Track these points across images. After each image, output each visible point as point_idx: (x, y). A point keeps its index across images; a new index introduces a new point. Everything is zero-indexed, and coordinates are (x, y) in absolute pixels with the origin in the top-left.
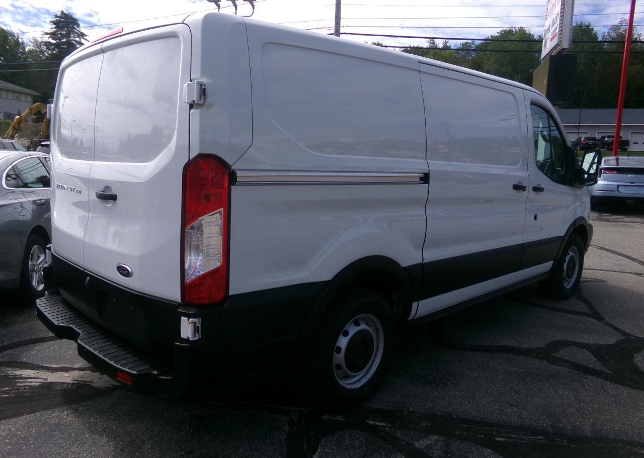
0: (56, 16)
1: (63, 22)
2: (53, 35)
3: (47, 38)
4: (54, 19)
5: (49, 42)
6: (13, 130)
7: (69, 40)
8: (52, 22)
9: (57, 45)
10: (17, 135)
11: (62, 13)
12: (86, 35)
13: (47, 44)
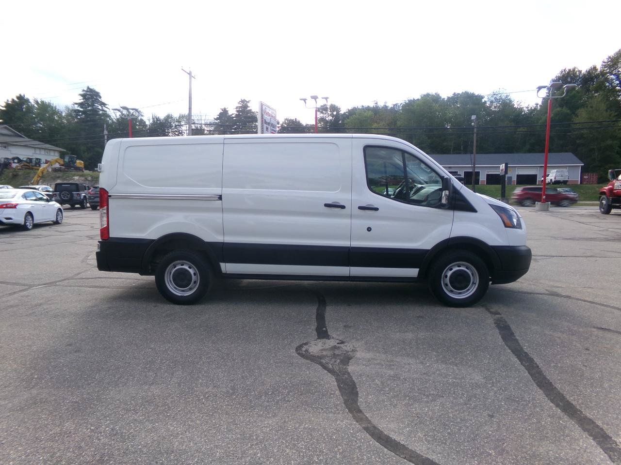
0: (84, 91)
1: (89, 95)
2: (81, 105)
3: (77, 107)
4: (82, 93)
5: (78, 110)
6: (38, 177)
7: (93, 109)
8: (80, 95)
9: (83, 112)
10: (41, 180)
11: (88, 88)
12: (106, 105)
13: (77, 111)
